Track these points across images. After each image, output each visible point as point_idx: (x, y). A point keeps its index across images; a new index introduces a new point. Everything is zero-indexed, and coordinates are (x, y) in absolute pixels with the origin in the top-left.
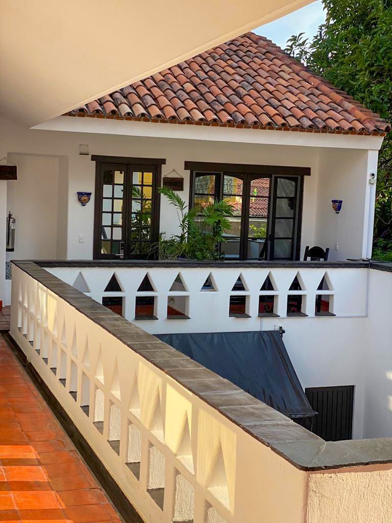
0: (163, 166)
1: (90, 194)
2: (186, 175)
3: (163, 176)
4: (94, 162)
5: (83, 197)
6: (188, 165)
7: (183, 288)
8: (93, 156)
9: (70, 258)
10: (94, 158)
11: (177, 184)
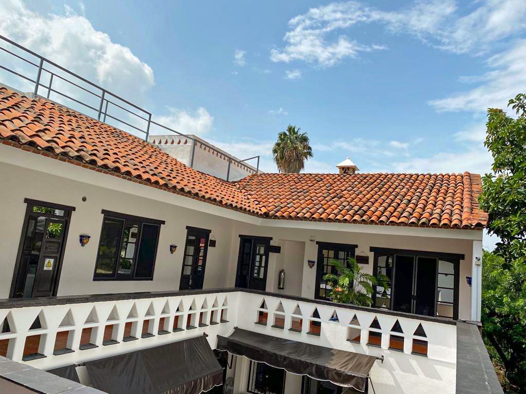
0: (356, 249)
1: (314, 262)
2: (371, 256)
3: (356, 255)
4: (317, 245)
5: (311, 263)
6: (372, 249)
7: (319, 317)
8: (317, 242)
9: (303, 296)
10: (317, 243)
11: (364, 260)
